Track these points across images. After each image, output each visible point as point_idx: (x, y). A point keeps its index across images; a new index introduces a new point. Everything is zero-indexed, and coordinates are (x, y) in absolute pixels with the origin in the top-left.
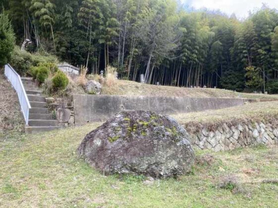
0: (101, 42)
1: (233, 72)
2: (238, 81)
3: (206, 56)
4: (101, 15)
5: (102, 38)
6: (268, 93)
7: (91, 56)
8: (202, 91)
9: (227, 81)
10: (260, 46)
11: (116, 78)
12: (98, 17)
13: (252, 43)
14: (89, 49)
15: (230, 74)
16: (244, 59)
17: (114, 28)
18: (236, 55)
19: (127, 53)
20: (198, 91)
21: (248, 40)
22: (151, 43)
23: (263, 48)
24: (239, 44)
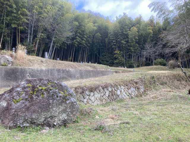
0: (13, 26)
1: (107, 54)
2: (110, 60)
3: (91, 43)
4: (14, 6)
5: (14, 23)
6: (127, 68)
7: (4, 36)
8: (88, 66)
9: (104, 60)
10: (122, 39)
11: (26, 54)
12: (11, 7)
13: (118, 36)
14: (3, 31)
15: (105, 55)
16: (113, 46)
17: (25, 17)
18: (109, 43)
19: (35, 36)
20: (85, 66)
21: (116, 35)
22: (54, 30)
23: (125, 40)
24: (111, 36)
